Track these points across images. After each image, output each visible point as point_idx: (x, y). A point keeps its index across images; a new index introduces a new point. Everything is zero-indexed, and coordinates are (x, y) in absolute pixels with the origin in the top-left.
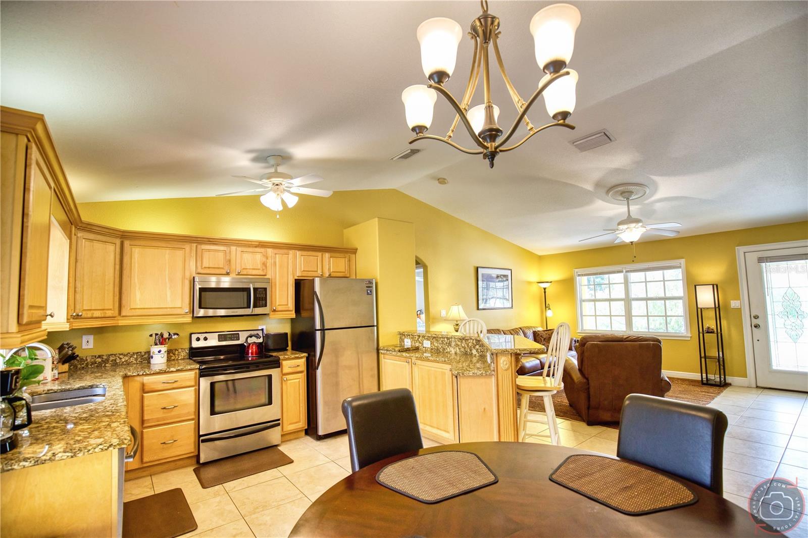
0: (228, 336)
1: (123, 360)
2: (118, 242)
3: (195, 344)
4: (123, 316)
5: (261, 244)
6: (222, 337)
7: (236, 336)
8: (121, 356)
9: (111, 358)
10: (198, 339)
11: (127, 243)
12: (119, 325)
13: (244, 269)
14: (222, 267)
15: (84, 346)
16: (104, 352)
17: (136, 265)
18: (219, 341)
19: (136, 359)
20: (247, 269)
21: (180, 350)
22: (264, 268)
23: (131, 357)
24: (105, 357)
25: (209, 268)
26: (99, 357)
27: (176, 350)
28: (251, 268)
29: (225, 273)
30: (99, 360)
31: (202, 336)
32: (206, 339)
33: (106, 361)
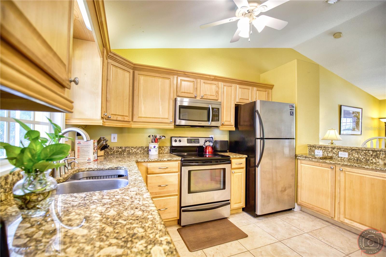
0: (193, 140)
1: (133, 151)
2: (131, 71)
3: (174, 144)
4: (134, 122)
5: (216, 78)
6: (189, 141)
7: (197, 140)
8: (132, 149)
9: (127, 149)
10: (176, 141)
11: (136, 72)
12: (132, 127)
13: (205, 95)
14: (192, 92)
15: (112, 141)
16: (123, 145)
17: (142, 88)
18: (188, 143)
19: (141, 151)
20: (207, 95)
21: (165, 147)
22: (217, 95)
23: (138, 149)
24: (123, 148)
25: (184, 92)
26: (121, 148)
27: (163, 147)
28: (209, 94)
29: (194, 97)
30: (120, 150)
31: (178, 139)
32: (180, 141)
33: (124, 151)
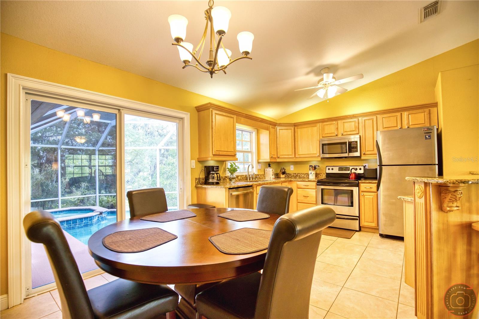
0: (344, 168)
1: (302, 176)
2: (293, 128)
3: (328, 171)
4: (296, 158)
5: (354, 116)
6: (341, 169)
7: (347, 169)
8: (302, 174)
9: (299, 175)
10: (329, 169)
11: (296, 128)
12: (295, 161)
13: (345, 132)
14: (334, 132)
15: (291, 170)
16: (297, 172)
17: (299, 136)
18: (339, 171)
19: (307, 176)
20: (347, 131)
21: (323, 174)
22: (357, 129)
23: (305, 175)
24: (297, 174)
25: (327, 134)
26: (295, 174)
27: (321, 174)
28: (349, 131)
29: (335, 135)
30: (295, 175)
31: (331, 168)
32: (332, 169)
33: (297, 176)
